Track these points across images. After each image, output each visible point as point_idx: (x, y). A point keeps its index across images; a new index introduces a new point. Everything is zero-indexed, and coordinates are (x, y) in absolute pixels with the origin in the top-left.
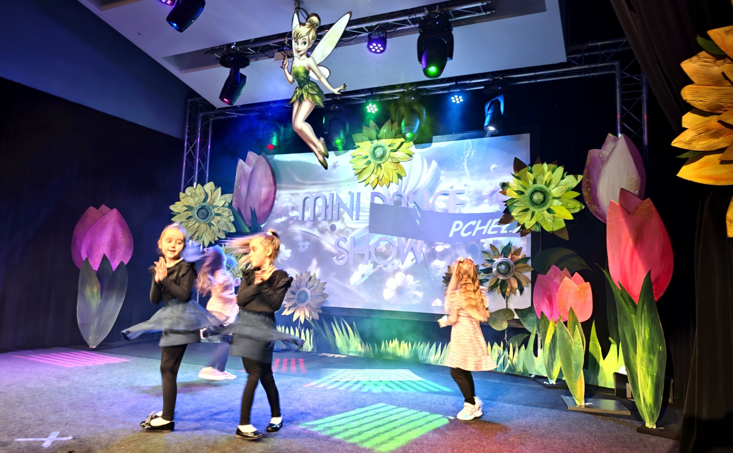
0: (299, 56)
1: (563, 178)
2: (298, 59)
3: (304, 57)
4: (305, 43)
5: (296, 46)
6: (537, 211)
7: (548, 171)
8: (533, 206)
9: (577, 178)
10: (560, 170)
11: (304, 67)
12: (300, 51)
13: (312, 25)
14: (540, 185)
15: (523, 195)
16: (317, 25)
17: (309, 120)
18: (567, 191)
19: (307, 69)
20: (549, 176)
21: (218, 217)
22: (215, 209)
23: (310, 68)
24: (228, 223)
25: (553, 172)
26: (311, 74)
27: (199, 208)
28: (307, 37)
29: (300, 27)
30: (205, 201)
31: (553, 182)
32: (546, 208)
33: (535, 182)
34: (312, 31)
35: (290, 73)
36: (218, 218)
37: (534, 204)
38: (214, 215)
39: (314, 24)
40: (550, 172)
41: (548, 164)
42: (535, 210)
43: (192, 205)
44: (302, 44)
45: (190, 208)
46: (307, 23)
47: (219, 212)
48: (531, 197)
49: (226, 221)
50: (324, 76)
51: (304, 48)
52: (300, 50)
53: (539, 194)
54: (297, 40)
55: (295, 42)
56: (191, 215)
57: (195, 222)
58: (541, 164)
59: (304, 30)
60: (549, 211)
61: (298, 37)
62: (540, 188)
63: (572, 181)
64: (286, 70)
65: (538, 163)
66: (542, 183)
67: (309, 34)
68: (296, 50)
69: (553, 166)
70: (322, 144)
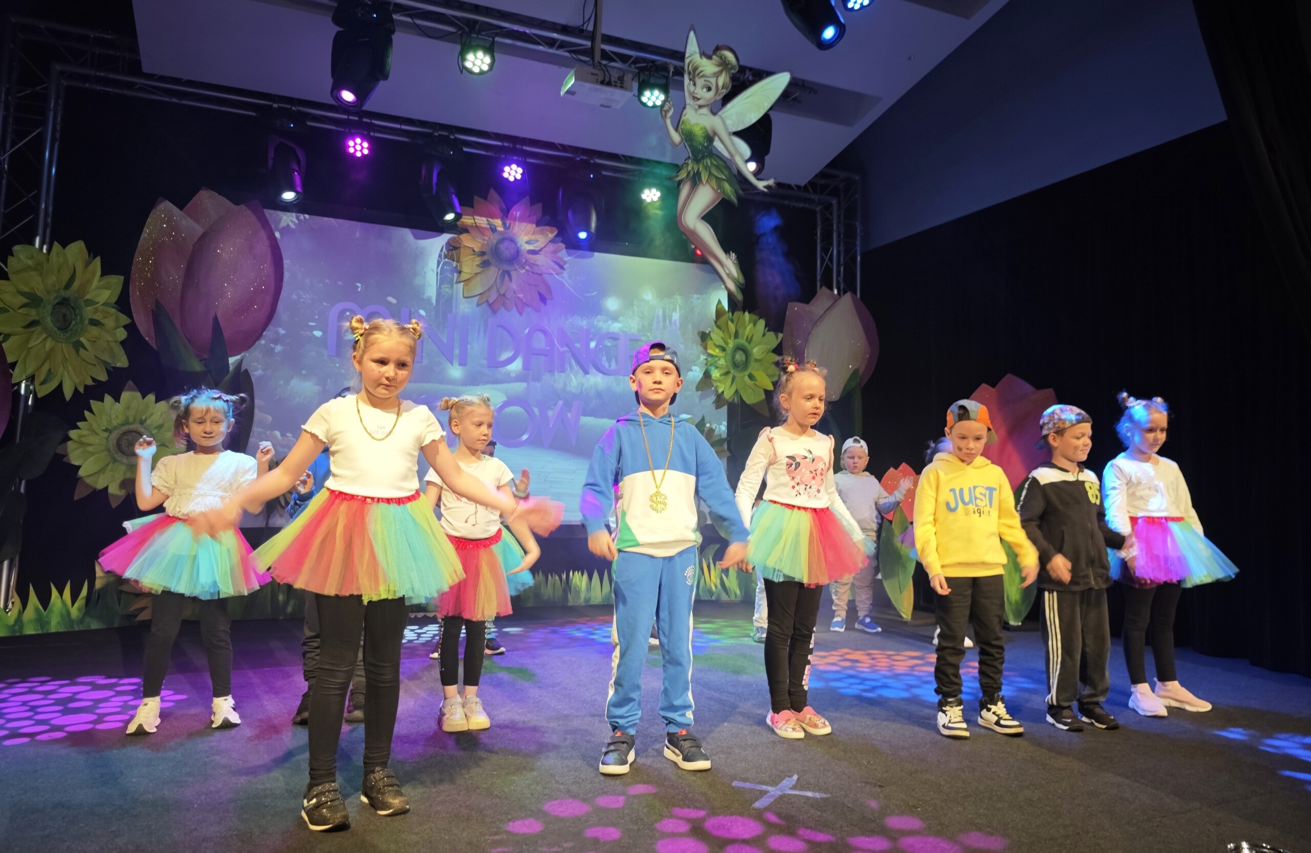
0: (697, 107)
1: (764, 335)
2: (694, 111)
3: (705, 111)
4: (709, 89)
5: (692, 88)
6: (738, 375)
7: (749, 323)
8: (734, 368)
9: (777, 337)
10: (762, 323)
11: (705, 128)
12: (698, 99)
13: (724, 64)
14: (742, 341)
15: (724, 353)
16: (733, 67)
17: (709, 217)
18: (768, 352)
19: (711, 134)
20: (751, 330)
21: (94, 327)
22: (88, 308)
23: (715, 134)
24: (112, 344)
25: (755, 325)
26: (717, 144)
27: (56, 302)
28: (713, 80)
29: (701, 57)
30: (68, 285)
31: (754, 338)
32: (747, 373)
33: (736, 335)
34: (724, 74)
35: (676, 130)
36: (94, 331)
37: (735, 365)
38: (87, 322)
39: (728, 65)
40: (751, 326)
41: (749, 312)
42: (736, 374)
43: (39, 294)
44: (702, 89)
45: (34, 300)
46: (714, 57)
47: (95, 317)
48: (733, 357)
49: (110, 339)
50: (741, 156)
51: (707, 96)
52: (698, 96)
53: (741, 352)
54: (694, 77)
55: (690, 80)
56: (37, 318)
57: (44, 336)
58: (742, 313)
59: (708, 67)
60: (751, 377)
61: (695, 73)
62: (742, 345)
63: (773, 340)
64: (668, 122)
65: (739, 310)
66: (743, 338)
67: (717, 77)
68: (689, 92)
69: (754, 317)
70: (734, 263)
